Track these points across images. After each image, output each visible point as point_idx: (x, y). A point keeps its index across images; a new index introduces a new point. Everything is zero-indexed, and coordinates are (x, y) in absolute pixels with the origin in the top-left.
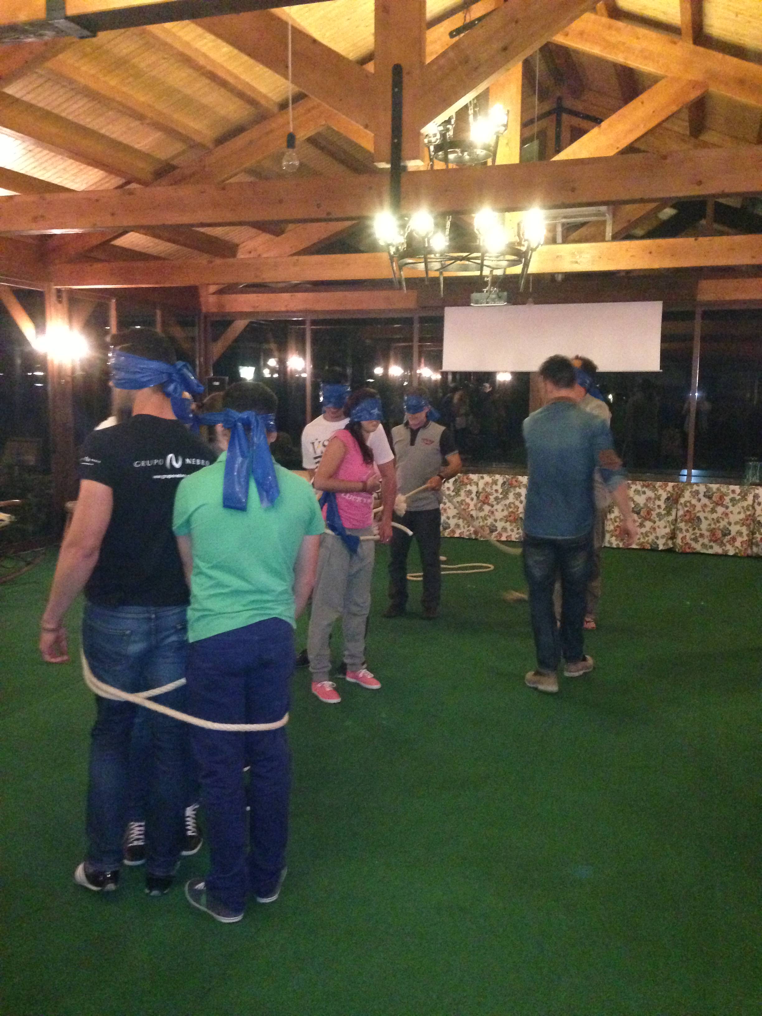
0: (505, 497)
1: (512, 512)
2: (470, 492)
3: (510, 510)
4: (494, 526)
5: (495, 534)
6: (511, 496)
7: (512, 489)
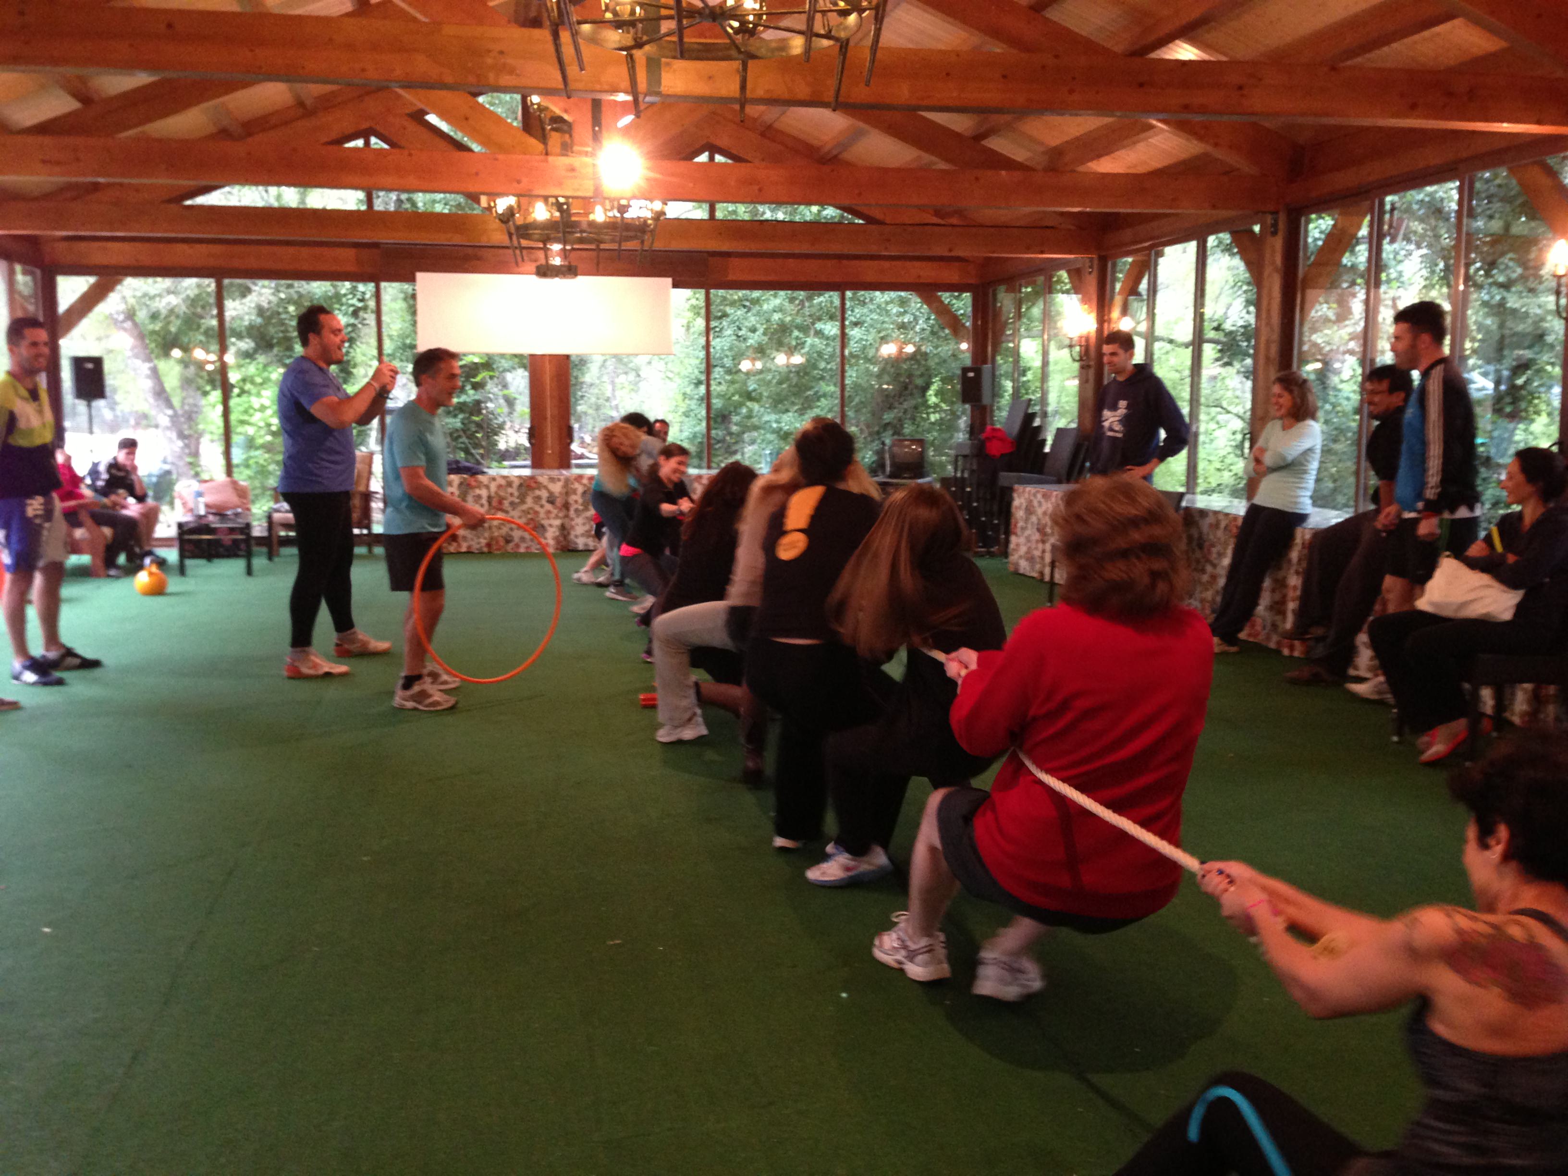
0: (523, 502)
1: (532, 519)
2: (479, 497)
3: (530, 516)
4: (511, 536)
5: (511, 545)
6: (529, 501)
7: (530, 493)
